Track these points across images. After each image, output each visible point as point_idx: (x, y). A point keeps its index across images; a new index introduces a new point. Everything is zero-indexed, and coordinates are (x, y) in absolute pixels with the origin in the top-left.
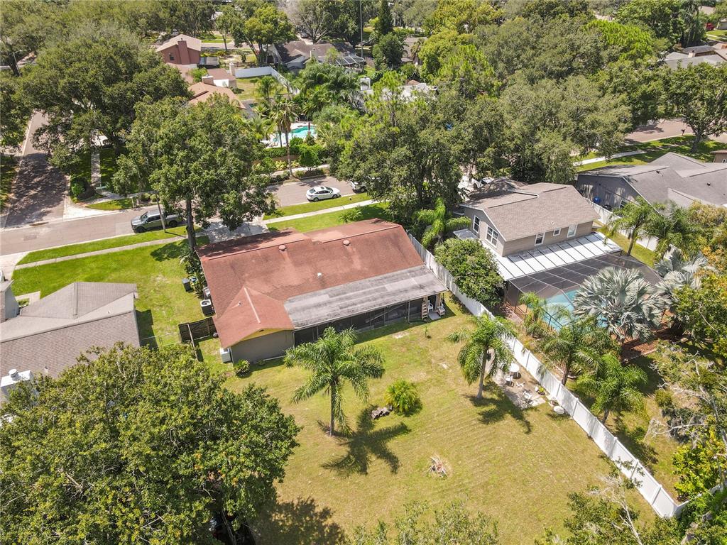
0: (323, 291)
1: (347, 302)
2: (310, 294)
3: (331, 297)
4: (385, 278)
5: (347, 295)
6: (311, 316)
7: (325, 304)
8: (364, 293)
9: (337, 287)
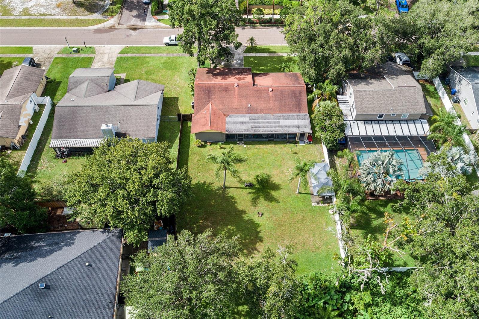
0: (248, 115)
1: (257, 125)
2: (241, 115)
3: (250, 120)
4: (283, 116)
5: (259, 121)
6: (236, 128)
7: (245, 123)
8: (268, 122)
9: (256, 115)
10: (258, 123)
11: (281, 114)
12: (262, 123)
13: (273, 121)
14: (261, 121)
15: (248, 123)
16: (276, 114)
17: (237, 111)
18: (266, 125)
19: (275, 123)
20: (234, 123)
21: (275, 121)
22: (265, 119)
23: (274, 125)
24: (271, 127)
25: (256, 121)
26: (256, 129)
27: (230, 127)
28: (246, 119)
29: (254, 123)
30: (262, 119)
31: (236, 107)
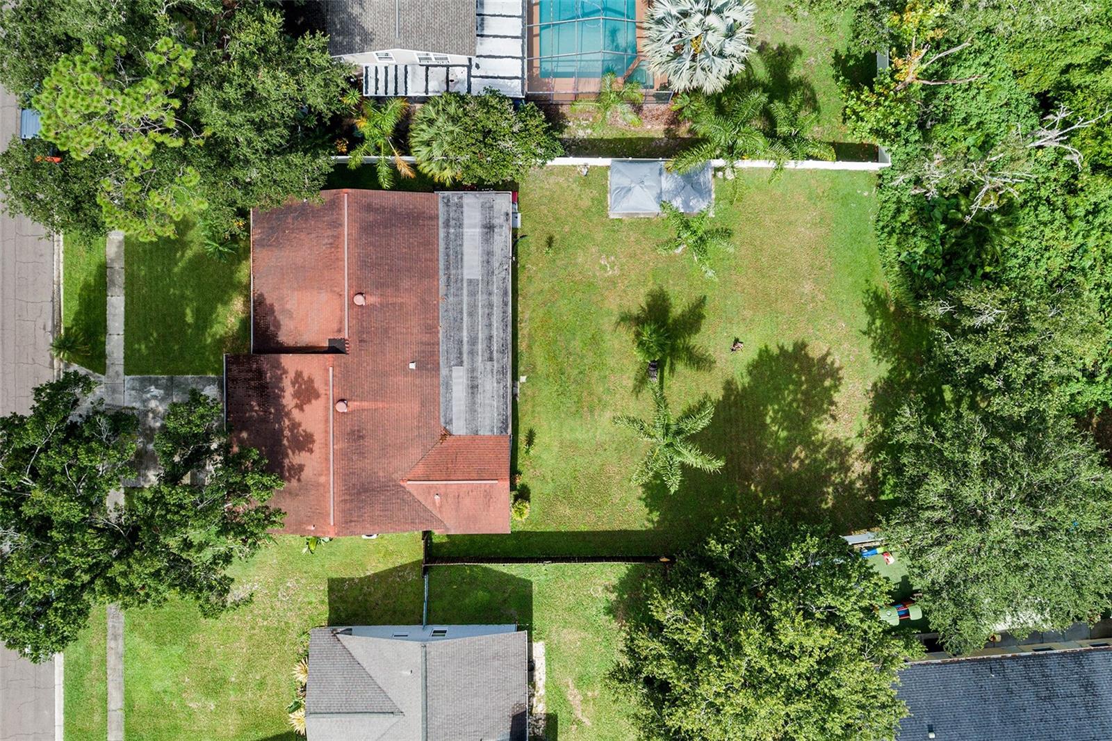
1: (480, 347)
3: (461, 364)
5: (465, 339)
6: (492, 406)
7: (473, 378)
9: (443, 348)
10: (473, 341)
11: (441, 273)
12: (473, 327)
13: (465, 299)
14: (465, 334)
15: (473, 370)
16: (442, 289)
17: (431, 402)
18: (481, 321)
19: (473, 294)
20: (472, 408)
21: (465, 292)
22: (458, 321)
23: (481, 298)
24: (491, 306)
25: (465, 348)
26: (495, 346)
27: (487, 422)
28: (459, 378)
29: (472, 353)
30: (460, 329)
31: (416, 407)
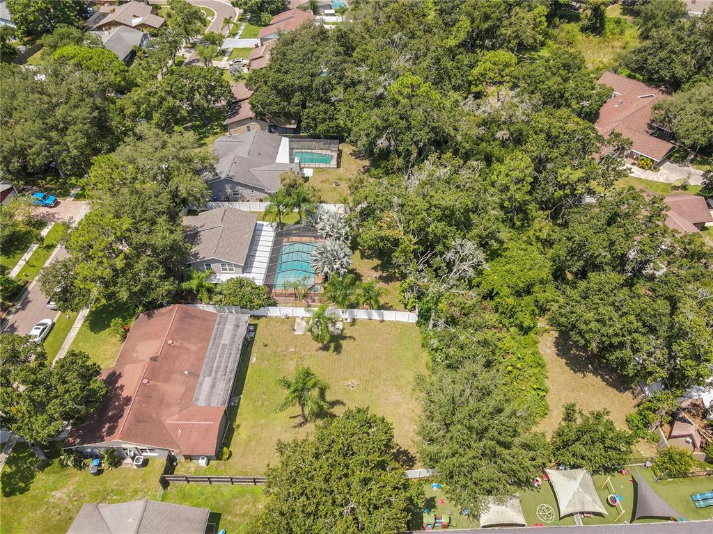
0: (201, 378)
1: (221, 369)
2: (198, 386)
3: (210, 376)
6: (220, 394)
7: (214, 382)
8: (220, 357)
9: (203, 368)
10: (218, 367)
11: (211, 340)
12: (220, 362)
13: (219, 350)
14: (215, 364)
15: (215, 379)
16: (210, 346)
17: (190, 391)
18: (224, 359)
19: (223, 349)
20: (210, 394)
21: (220, 348)
22: (214, 359)
23: (226, 352)
24: (230, 354)
25: (214, 369)
26: (228, 370)
27: (216, 401)
28: (207, 382)
29: (217, 372)
30: (214, 362)
31: (183, 390)
